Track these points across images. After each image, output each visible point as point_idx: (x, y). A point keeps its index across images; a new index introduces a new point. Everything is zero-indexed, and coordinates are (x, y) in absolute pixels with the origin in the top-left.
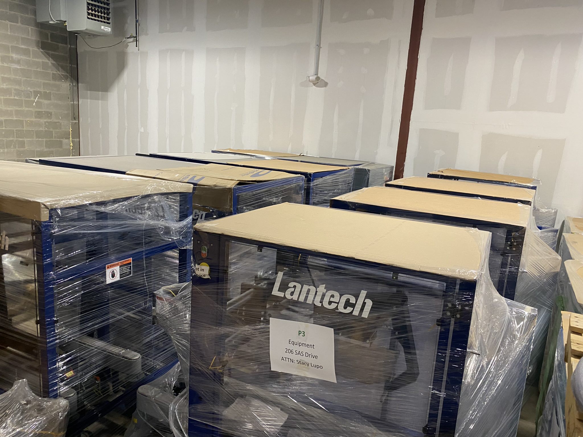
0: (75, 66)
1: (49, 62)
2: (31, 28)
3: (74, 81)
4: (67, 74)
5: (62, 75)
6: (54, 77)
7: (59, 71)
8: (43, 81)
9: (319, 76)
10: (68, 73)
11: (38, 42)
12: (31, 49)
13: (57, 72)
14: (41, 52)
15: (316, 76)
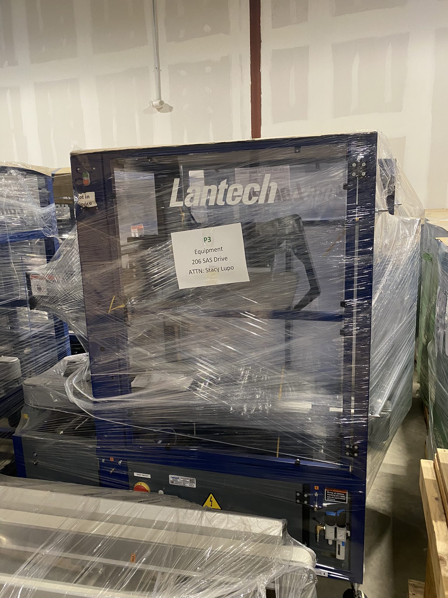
9: (162, 99)
15: (159, 101)
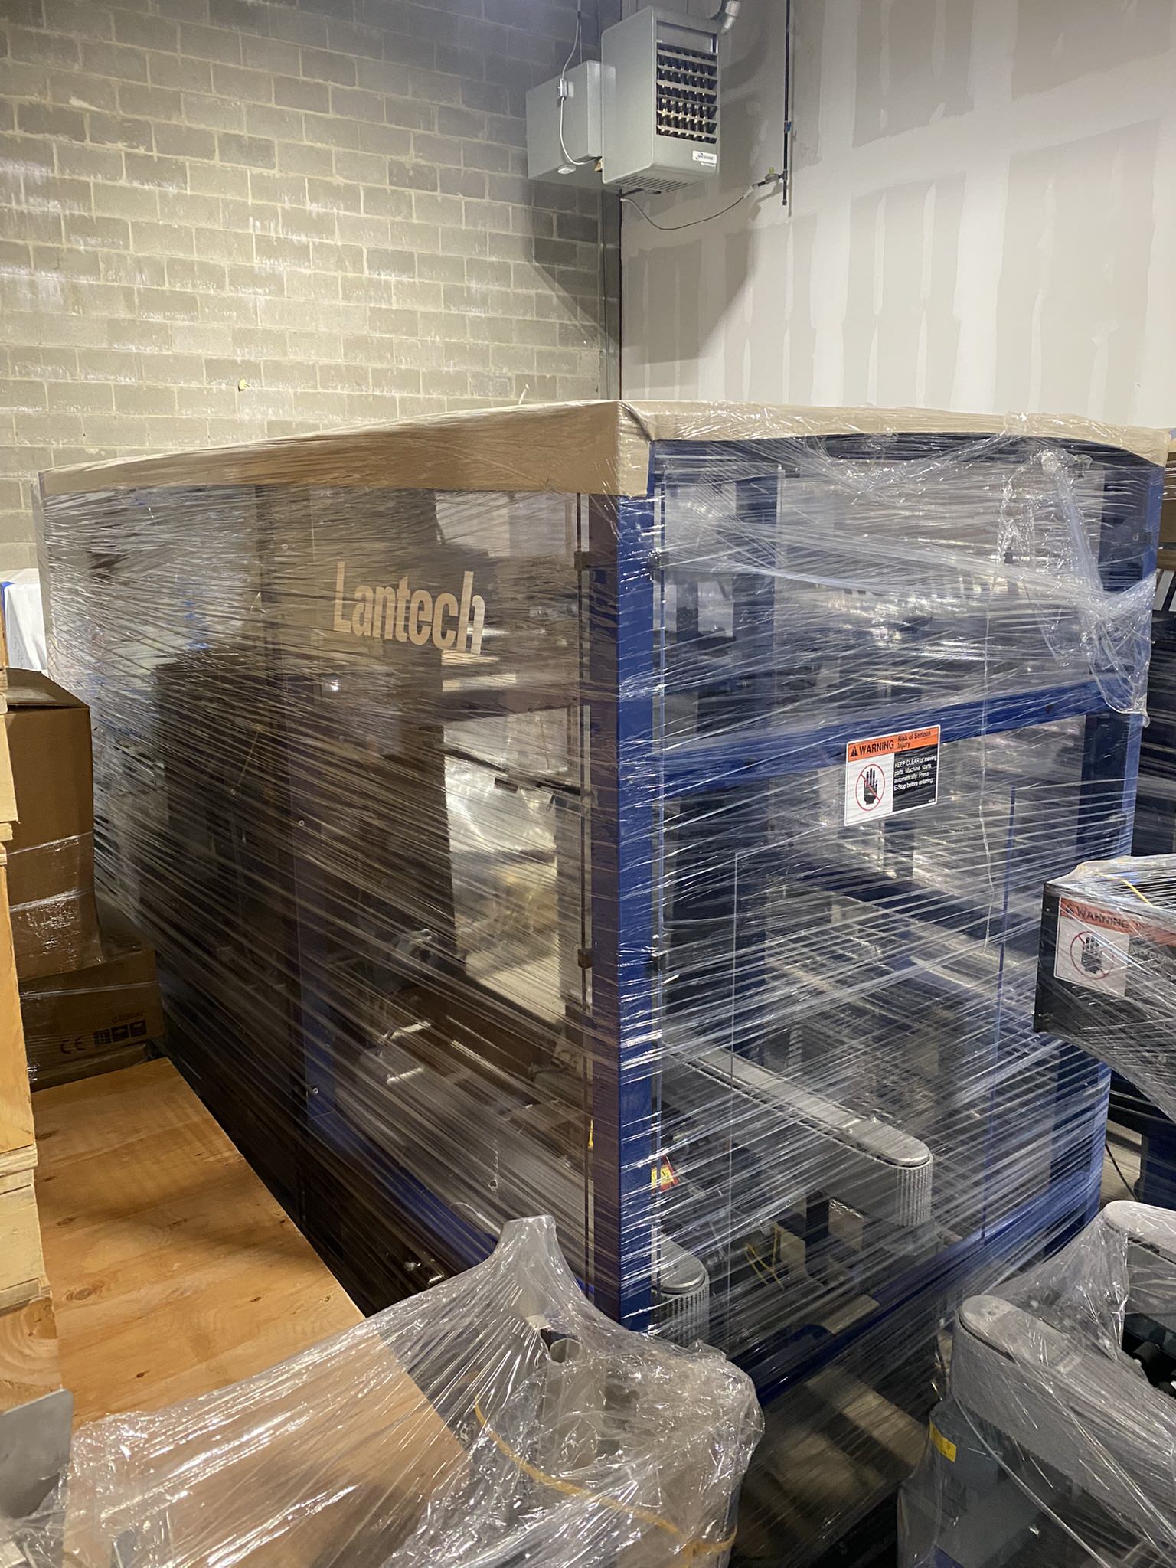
0: (616, 300)
1: (553, 294)
2: (513, 208)
3: (612, 340)
4: (594, 324)
5: (584, 327)
6: (566, 336)
7: (575, 316)
8: (537, 348)
10: (596, 321)
11: (530, 240)
12: (511, 262)
13: (570, 319)
14: (536, 269)
